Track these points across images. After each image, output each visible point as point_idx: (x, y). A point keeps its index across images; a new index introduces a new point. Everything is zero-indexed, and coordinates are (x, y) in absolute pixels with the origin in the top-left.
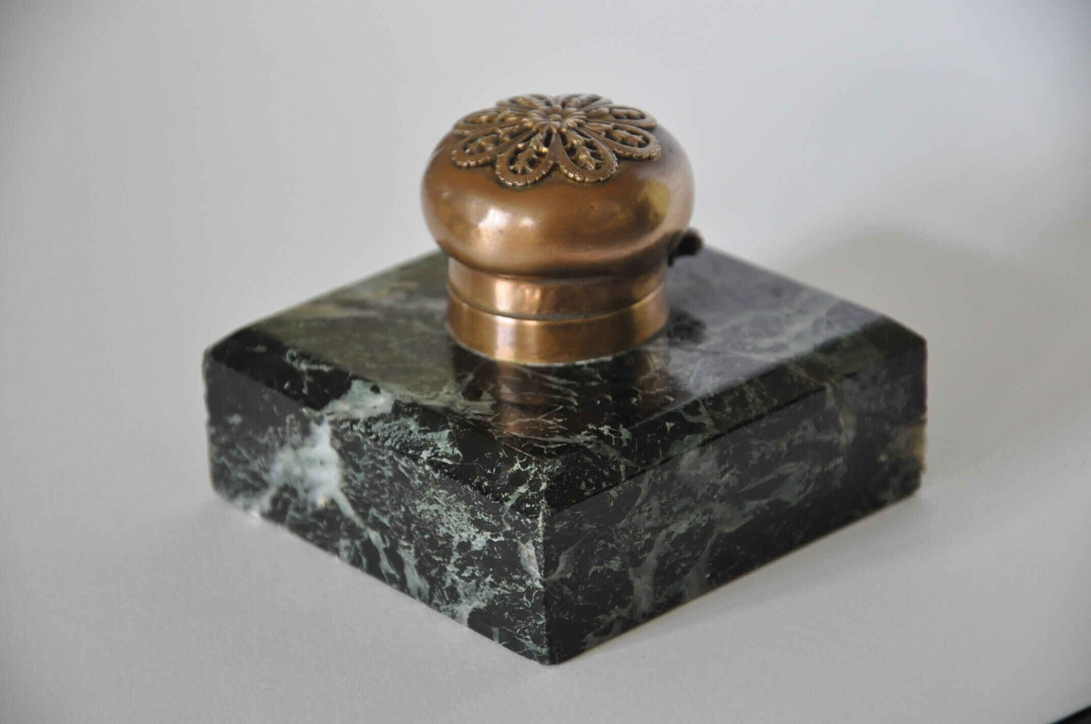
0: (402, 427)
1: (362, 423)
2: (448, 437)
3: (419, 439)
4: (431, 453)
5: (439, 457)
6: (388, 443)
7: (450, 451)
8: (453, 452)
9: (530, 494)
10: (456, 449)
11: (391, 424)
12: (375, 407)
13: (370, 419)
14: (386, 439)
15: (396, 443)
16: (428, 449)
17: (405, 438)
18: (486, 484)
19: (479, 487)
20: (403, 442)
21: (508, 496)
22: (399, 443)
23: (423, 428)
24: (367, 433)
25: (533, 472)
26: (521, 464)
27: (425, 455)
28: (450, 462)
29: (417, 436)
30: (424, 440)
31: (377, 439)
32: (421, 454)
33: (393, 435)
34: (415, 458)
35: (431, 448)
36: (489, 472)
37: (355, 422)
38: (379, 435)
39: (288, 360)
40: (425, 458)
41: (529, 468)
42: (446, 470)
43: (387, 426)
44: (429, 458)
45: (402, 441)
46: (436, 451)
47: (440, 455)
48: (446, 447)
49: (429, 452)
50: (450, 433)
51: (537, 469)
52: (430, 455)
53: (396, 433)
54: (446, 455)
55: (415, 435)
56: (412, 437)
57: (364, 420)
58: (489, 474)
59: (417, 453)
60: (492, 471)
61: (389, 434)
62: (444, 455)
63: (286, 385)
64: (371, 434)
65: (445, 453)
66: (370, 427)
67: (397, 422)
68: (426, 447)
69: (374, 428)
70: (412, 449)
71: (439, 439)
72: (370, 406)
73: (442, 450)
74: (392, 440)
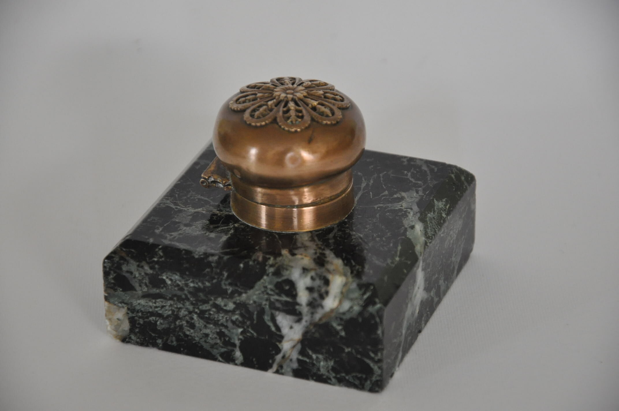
0: (431, 221)
1: (427, 240)
2: (438, 201)
3: (437, 215)
5: (446, 209)
6: (437, 230)
7: (444, 203)
9: (465, 175)
10: (443, 200)
11: (429, 225)
12: (421, 231)
13: (425, 234)
14: (435, 231)
17: (436, 221)
18: (459, 193)
19: (460, 197)
20: (437, 223)
21: (465, 186)
22: (438, 225)
23: (433, 211)
25: (456, 171)
26: (452, 174)
27: (444, 215)
28: (448, 205)
30: (438, 213)
32: (443, 217)
33: (434, 227)
34: (445, 221)
36: (454, 189)
37: (426, 243)
38: (433, 233)
39: (393, 265)
41: (454, 172)
42: (451, 209)
43: (430, 228)
46: (443, 210)
47: (445, 208)
48: (442, 204)
49: (443, 213)
50: (436, 200)
51: (455, 168)
52: (445, 213)
53: (433, 225)
54: (445, 206)
55: (435, 216)
56: (436, 218)
57: (426, 238)
61: (433, 229)
63: (405, 271)
64: (432, 237)
66: (429, 236)
67: (429, 223)
68: (441, 214)
69: (430, 234)
70: (441, 220)
71: (438, 206)
72: (419, 233)
73: (443, 206)
74: (437, 228)
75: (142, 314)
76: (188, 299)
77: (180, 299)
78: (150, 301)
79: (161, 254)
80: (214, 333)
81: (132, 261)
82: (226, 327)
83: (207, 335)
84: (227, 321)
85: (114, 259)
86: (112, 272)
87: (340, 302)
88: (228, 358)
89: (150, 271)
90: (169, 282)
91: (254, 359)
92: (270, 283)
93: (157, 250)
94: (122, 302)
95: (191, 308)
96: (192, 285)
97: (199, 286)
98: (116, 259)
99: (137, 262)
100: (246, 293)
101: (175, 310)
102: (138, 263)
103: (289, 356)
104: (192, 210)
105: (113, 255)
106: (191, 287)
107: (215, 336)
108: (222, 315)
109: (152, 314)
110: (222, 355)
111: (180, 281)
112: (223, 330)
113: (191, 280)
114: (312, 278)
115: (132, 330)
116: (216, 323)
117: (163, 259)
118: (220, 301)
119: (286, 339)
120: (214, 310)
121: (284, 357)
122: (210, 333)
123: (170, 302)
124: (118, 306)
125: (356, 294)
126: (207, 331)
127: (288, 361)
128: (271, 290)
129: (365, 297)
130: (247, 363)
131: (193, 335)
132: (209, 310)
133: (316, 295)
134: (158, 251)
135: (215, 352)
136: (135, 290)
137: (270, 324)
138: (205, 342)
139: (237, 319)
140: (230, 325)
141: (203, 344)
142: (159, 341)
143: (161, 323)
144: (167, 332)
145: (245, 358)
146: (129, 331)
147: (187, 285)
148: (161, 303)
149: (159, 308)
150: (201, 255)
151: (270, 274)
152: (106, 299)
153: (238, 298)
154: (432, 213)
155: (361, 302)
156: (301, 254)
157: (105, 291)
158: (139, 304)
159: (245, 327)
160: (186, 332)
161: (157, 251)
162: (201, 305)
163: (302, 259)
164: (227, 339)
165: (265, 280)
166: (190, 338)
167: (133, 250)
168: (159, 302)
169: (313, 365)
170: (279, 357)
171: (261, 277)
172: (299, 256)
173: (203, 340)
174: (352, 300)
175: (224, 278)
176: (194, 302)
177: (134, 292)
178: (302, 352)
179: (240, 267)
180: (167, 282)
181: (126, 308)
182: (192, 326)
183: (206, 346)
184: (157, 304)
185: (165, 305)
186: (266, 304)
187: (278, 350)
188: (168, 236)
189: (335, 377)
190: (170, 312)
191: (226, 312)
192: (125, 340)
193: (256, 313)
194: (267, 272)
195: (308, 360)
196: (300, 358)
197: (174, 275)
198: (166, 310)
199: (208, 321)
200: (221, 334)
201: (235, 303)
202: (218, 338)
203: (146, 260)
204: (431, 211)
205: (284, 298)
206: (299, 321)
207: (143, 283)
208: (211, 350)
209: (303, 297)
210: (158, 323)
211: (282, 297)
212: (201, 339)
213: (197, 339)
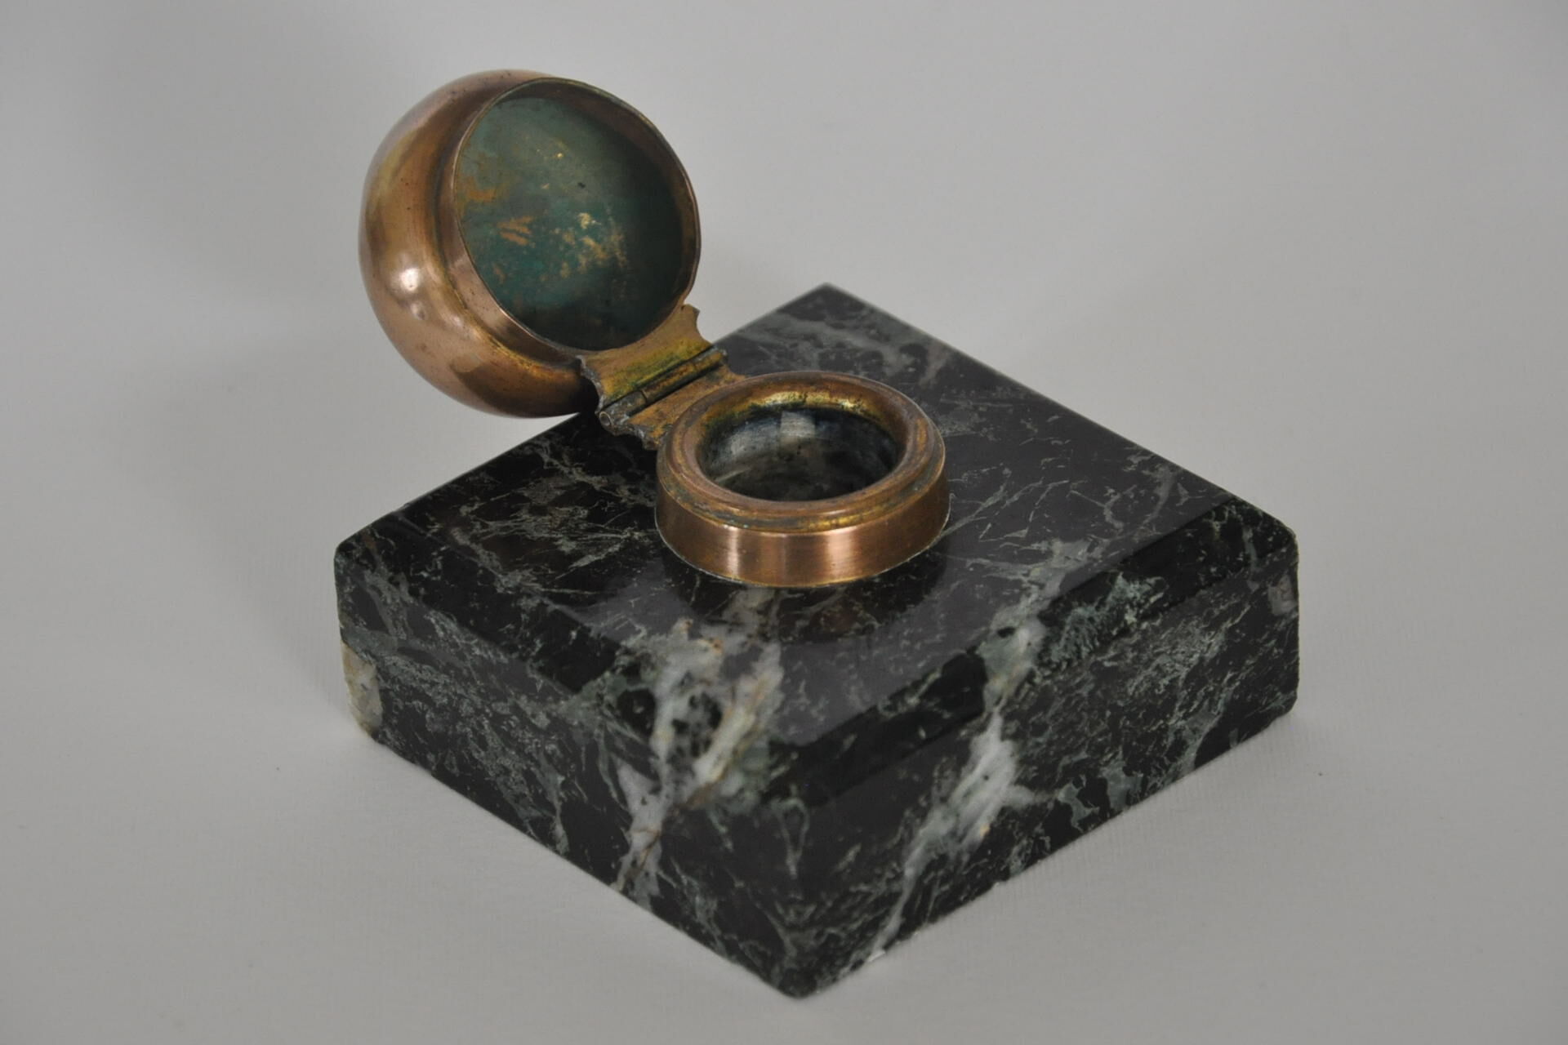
0: (1077, 626)
1: (1039, 669)
2: (1128, 581)
3: (1108, 614)
4: (1133, 610)
5: (1144, 604)
6: (1085, 651)
7: (1146, 588)
8: (1150, 585)
9: (1258, 529)
10: (1148, 580)
11: (1065, 635)
12: (1029, 644)
13: (1040, 656)
14: (1079, 652)
15: (1093, 643)
16: (1126, 612)
17: (1094, 630)
18: (1213, 570)
19: (1211, 581)
20: (1097, 633)
21: (1244, 554)
22: (1096, 639)
23: (1096, 604)
24: (1054, 670)
25: (1235, 513)
26: (1216, 519)
27: (1130, 618)
28: (1160, 595)
29: (1100, 615)
30: (1112, 609)
31: (1069, 662)
32: (1125, 622)
33: (1079, 641)
34: (1125, 632)
35: (1128, 607)
36: (1201, 559)
37: (1030, 677)
38: (1067, 656)
39: (891, 715)
40: (1134, 620)
41: (1227, 514)
42: (1165, 605)
43: (1063, 642)
44: (1136, 617)
45: (1095, 635)
46: (1134, 603)
47: (1142, 601)
48: (1139, 590)
49: (1130, 611)
50: (1124, 576)
51: (1234, 507)
52: (1135, 613)
53: (1081, 636)
54: (1148, 595)
55: (1098, 616)
56: (1097, 620)
57: (1036, 665)
58: (1204, 560)
59: (1122, 625)
60: (1202, 555)
61: (1076, 645)
62: (1144, 597)
63: (923, 734)
64: (1059, 665)
65: (1144, 594)
66: (1050, 662)
67: (1067, 628)
68: (1122, 613)
69: (1055, 658)
70: (1113, 629)
71: (1123, 592)
72: (1022, 649)
73: (1138, 595)
74: (1086, 645)
75: (400, 688)
76: (473, 681)
77: (459, 677)
78: (412, 664)
79: (440, 566)
80: (518, 770)
81: (382, 567)
82: (538, 765)
83: (507, 772)
84: (538, 749)
85: (354, 552)
86: (348, 579)
87: (725, 774)
88: (545, 837)
89: (410, 600)
90: (441, 634)
91: (586, 852)
92: (613, 689)
93: (435, 554)
94: (367, 651)
95: (478, 700)
96: (477, 652)
97: (489, 656)
98: (356, 553)
99: (390, 571)
100: (566, 699)
101: (453, 697)
102: (391, 574)
103: (643, 864)
104: (578, 476)
105: (354, 543)
106: (476, 655)
107: (520, 777)
108: (530, 735)
109: (419, 695)
110: (534, 822)
111: (458, 637)
112: (532, 769)
113: (476, 641)
114: (693, 703)
115: (386, 716)
116: (520, 750)
117: (439, 578)
118: (523, 702)
119: (636, 824)
120: (514, 718)
121: (634, 863)
122: (511, 768)
123: (443, 678)
124: (361, 657)
125: (759, 764)
126: (507, 763)
127: (642, 874)
128: (609, 706)
129: (775, 774)
130: (575, 856)
131: (484, 762)
132: (508, 717)
133: (686, 743)
134: (437, 556)
135: (522, 813)
136: (387, 632)
137: (608, 781)
138: (505, 784)
139: (554, 752)
140: (544, 762)
141: (503, 788)
142: (431, 757)
143: (432, 719)
144: (441, 742)
145: (571, 844)
146: (381, 719)
147: (469, 649)
148: (429, 674)
149: (427, 685)
150: (510, 589)
151: (619, 671)
152: (345, 635)
153: (554, 706)
154: (1092, 608)
155: (763, 786)
156: (711, 640)
157: (341, 617)
158: (394, 664)
159: (569, 775)
160: (473, 751)
161: (434, 557)
162: (494, 701)
163: (706, 650)
164: (540, 791)
165: (604, 681)
166: (479, 767)
167: (392, 542)
168: (427, 672)
169: (684, 898)
170: (626, 860)
171: (600, 673)
172: (703, 643)
173: (501, 779)
174: (747, 773)
175: (533, 654)
176: (483, 691)
177: (386, 636)
178: (664, 864)
179: (571, 637)
180: (437, 631)
181: (374, 666)
182: (483, 743)
183: (507, 795)
184: (425, 676)
185: (436, 680)
186: (599, 736)
187: (626, 847)
188: (478, 526)
189: (721, 938)
190: (445, 700)
191: (536, 730)
192: (377, 735)
193: (583, 749)
194: (616, 664)
195: (675, 885)
196: (661, 873)
197: (448, 620)
198: (439, 693)
199: (508, 739)
200: (529, 777)
201: (549, 715)
202: (525, 783)
203: (407, 571)
204: (1091, 602)
205: (630, 733)
206: (656, 791)
207: (398, 620)
208: (515, 806)
209: (663, 739)
210: (427, 716)
211: (626, 728)
212: (498, 775)
213: (491, 773)
